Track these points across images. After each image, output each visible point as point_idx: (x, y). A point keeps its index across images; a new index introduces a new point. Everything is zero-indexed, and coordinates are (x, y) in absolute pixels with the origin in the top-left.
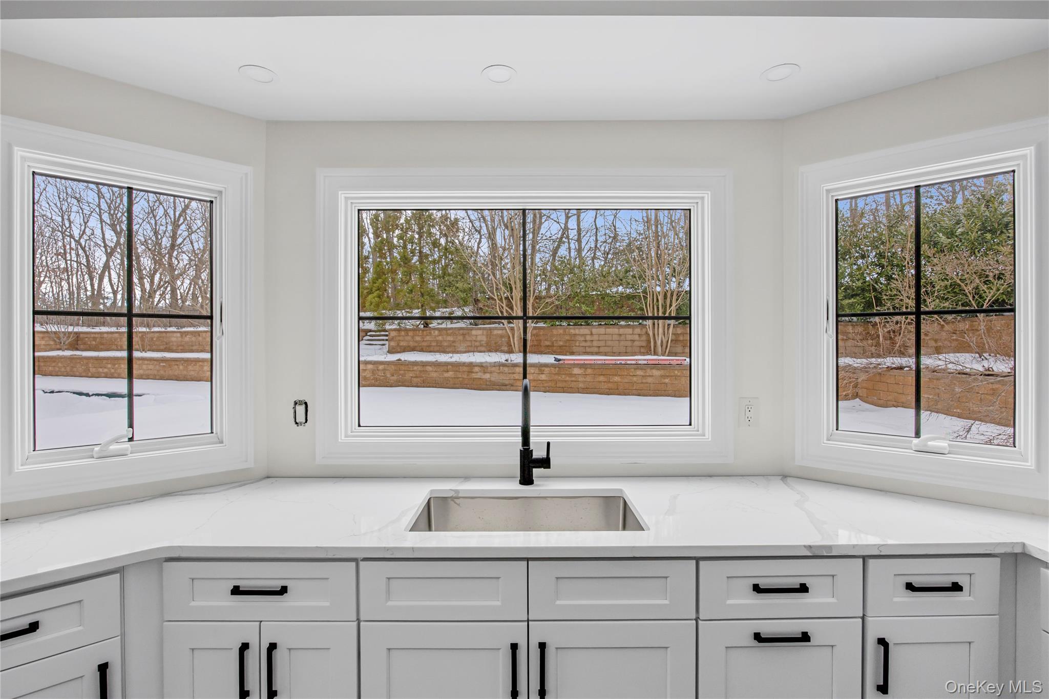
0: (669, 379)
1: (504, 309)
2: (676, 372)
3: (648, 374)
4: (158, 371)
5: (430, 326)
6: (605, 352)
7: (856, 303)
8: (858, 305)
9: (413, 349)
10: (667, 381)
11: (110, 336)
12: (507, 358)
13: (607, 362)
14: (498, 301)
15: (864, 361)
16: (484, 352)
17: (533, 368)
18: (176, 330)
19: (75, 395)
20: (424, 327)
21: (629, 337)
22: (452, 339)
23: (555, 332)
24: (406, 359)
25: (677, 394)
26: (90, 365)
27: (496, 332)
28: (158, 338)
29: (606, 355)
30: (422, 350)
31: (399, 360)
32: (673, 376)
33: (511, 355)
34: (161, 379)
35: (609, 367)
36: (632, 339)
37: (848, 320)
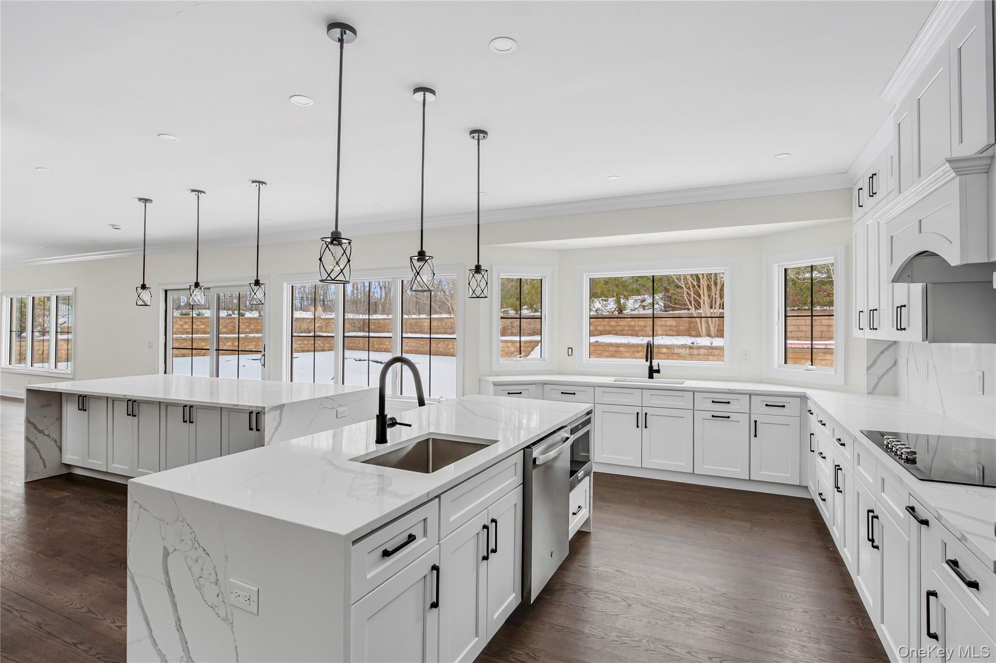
1: (692, 297)
4: (418, 347)
5: (624, 312)
6: (798, 337)
9: (609, 333)
11: (384, 321)
12: (693, 341)
14: (685, 289)
16: (673, 336)
17: (718, 351)
18: (426, 317)
19: (374, 363)
20: (619, 313)
22: (643, 324)
24: (603, 341)
26: (375, 343)
28: (415, 323)
29: (798, 340)
30: (617, 334)
31: (597, 342)
33: (698, 339)
34: (420, 354)
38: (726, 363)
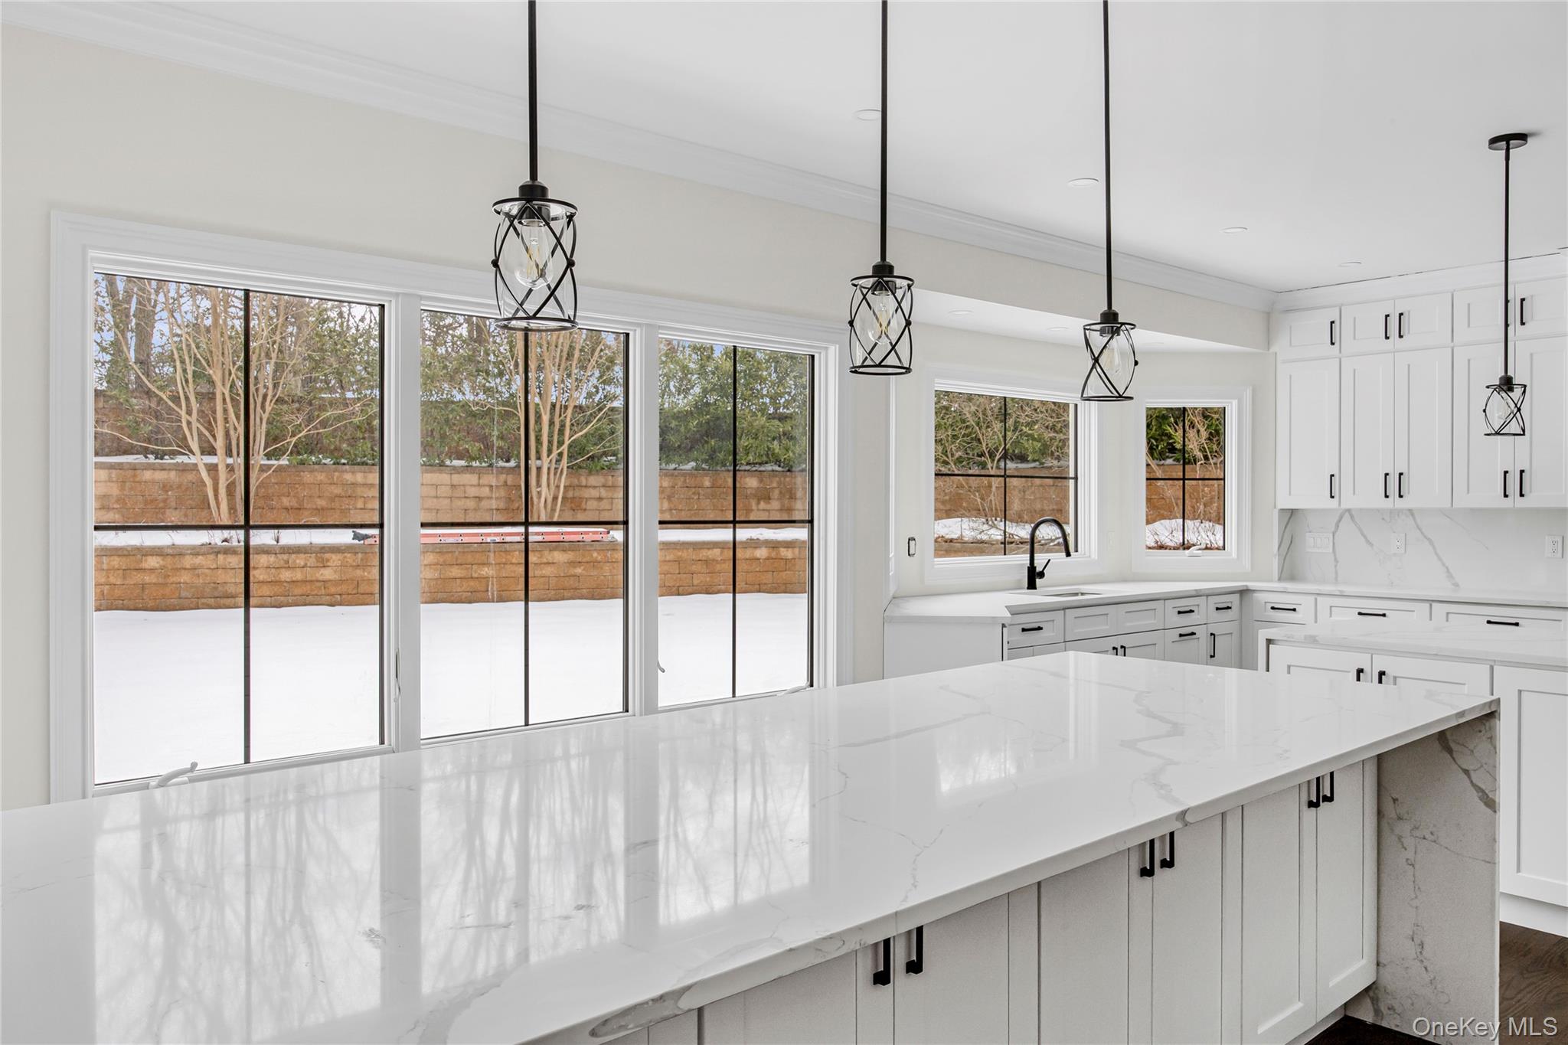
0: (582, 568)
2: (595, 554)
3: (545, 560)
10: (579, 571)
13: (466, 540)
21: (472, 492)
23: (307, 477)
25: (597, 594)
27: (148, 475)
32: (591, 562)
35: (472, 549)
36: (477, 495)
38: (1085, 554)
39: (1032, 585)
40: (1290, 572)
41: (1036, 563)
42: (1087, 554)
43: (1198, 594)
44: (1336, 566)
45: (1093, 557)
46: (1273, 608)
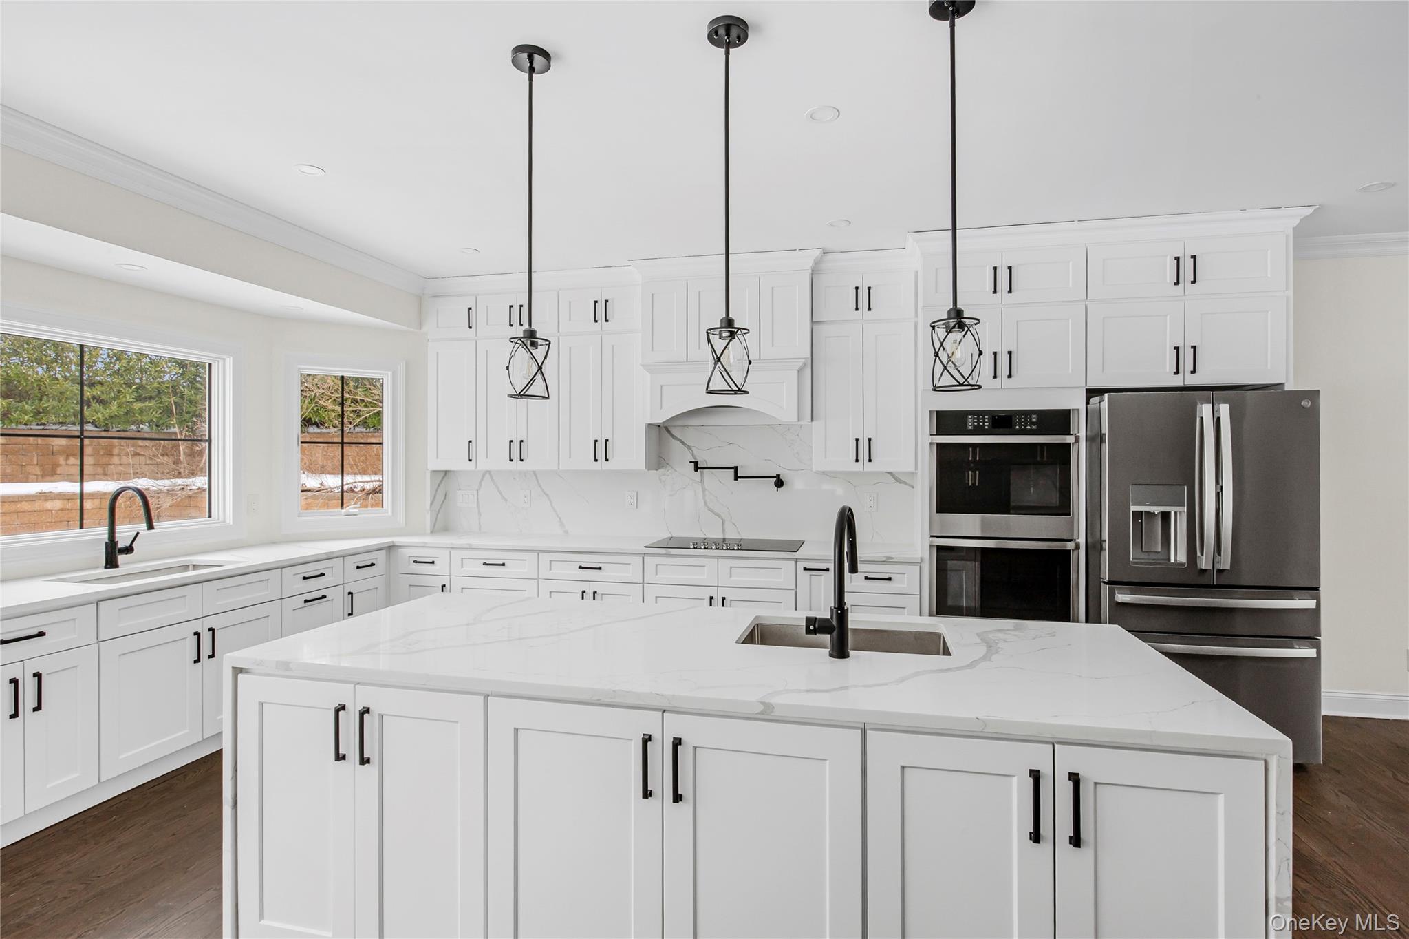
7: (150, 408)
8: (154, 411)
15: (167, 482)
37: (136, 430)
38: (218, 520)
39: (111, 562)
40: (442, 526)
41: (118, 536)
42: (221, 520)
43: (330, 557)
44: (479, 518)
45: (228, 521)
46: (415, 562)
